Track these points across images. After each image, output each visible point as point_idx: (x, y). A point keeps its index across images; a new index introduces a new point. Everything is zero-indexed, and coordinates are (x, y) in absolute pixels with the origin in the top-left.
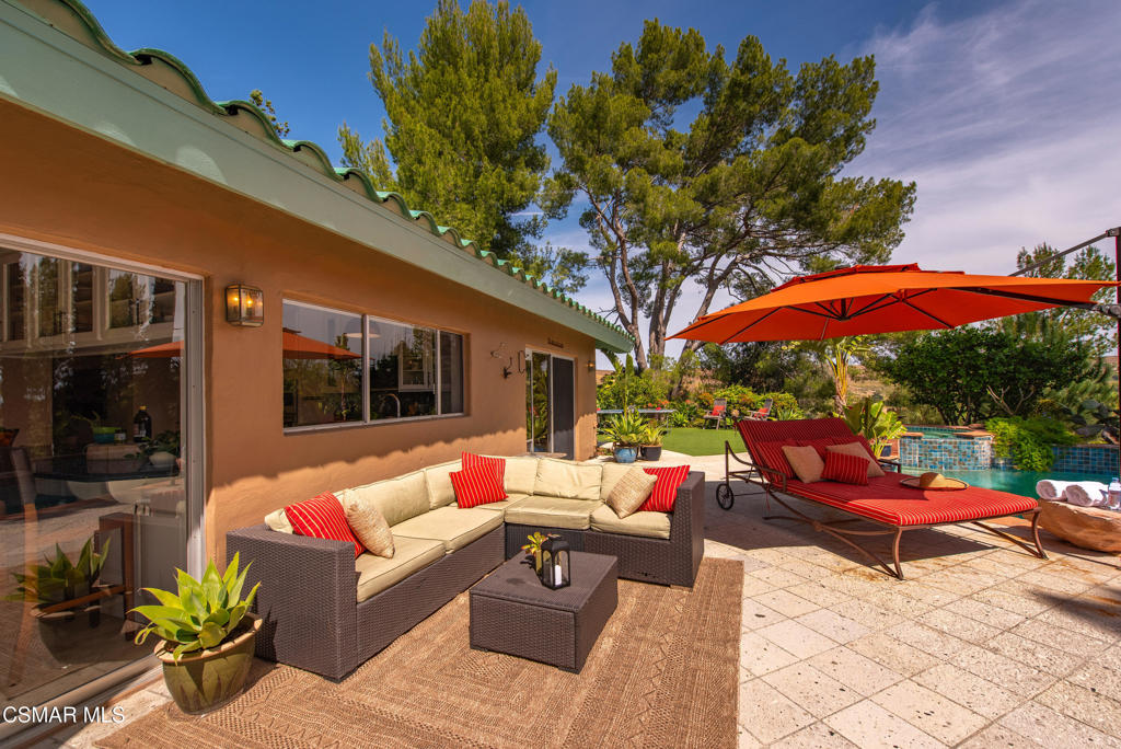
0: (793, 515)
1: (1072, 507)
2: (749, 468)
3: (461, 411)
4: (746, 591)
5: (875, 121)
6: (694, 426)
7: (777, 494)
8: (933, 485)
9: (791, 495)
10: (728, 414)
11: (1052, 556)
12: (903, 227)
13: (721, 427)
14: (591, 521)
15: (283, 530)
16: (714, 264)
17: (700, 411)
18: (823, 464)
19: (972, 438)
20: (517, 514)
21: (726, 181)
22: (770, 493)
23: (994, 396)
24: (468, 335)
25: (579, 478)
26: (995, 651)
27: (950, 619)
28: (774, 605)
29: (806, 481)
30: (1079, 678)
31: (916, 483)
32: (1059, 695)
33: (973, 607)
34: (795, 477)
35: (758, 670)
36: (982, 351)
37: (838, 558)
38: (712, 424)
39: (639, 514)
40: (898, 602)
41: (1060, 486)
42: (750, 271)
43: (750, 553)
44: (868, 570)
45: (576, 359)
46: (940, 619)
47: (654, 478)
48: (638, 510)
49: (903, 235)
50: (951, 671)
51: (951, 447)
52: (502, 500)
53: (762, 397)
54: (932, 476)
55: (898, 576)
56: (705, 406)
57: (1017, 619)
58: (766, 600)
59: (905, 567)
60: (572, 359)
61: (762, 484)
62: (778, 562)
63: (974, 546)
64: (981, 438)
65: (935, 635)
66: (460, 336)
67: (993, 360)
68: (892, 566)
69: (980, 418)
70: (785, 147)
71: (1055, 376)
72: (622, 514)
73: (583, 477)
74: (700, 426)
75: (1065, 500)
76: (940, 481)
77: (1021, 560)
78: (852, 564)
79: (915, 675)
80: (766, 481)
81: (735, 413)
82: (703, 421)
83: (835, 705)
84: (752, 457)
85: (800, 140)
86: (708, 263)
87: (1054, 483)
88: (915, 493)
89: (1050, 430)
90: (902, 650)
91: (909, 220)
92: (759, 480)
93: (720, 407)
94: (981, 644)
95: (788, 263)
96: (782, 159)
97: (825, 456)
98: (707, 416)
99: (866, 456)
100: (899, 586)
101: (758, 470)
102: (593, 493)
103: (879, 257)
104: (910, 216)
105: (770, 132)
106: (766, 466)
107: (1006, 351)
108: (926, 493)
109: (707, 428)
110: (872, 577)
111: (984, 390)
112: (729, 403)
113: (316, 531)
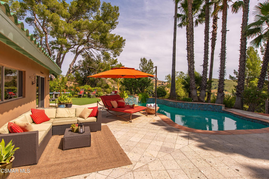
0: (113, 115)
1: (150, 108)
2: (103, 106)
3: (22, 96)
4: (110, 129)
5: (118, 22)
6: (74, 97)
7: (109, 111)
8: (134, 106)
9: (113, 111)
10: (85, 93)
11: (148, 116)
12: (123, 49)
13: (82, 97)
14: (78, 121)
15: (6, 133)
16: (78, 48)
17: (76, 93)
18: (117, 104)
19: (135, 97)
20: (56, 123)
21: (83, 25)
22: (108, 111)
23: (139, 89)
24: (25, 72)
25: (69, 112)
26: (144, 128)
27: (139, 126)
28: (116, 130)
29: (115, 108)
30: (152, 128)
31: (132, 106)
32: (151, 131)
33: (141, 124)
34: (113, 107)
35: (118, 138)
36: (137, 80)
37: (122, 121)
38: (80, 96)
39: (89, 118)
40: (132, 125)
41: (149, 105)
42: (87, 51)
43: (107, 124)
44: (127, 122)
45: (45, 77)
46: (138, 126)
47: (92, 109)
48: (89, 117)
49: (122, 50)
50: (140, 132)
51: (132, 99)
52: (49, 120)
53: (93, 88)
54: (134, 105)
55: (131, 122)
56: (77, 91)
57: (145, 124)
58: (114, 129)
59: (132, 120)
60: (44, 77)
61: (106, 109)
62: (112, 124)
63: (139, 116)
64: (137, 97)
65: (137, 128)
66: (22, 72)
67: (138, 82)
68: (130, 121)
69: (136, 93)
70: (99, 22)
71: (147, 85)
72: (85, 118)
73: (70, 112)
74: (76, 97)
75: (149, 107)
76: (135, 106)
77: (145, 117)
78: (124, 122)
79: (137, 133)
80: (107, 109)
81: (87, 93)
82: (77, 96)
83: (129, 138)
84: (104, 104)
85: (103, 21)
86: (76, 47)
87: (148, 104)
88: (132, 108)
89: (146, 95)
90: (134, 131)
91: (124, 47)
92: (105, 108)
93: (82, 91)
94: (143, 128)
95: (98, 51)
96: (98, 25)
97: (118, 102)
98: (78, 94)
99: (124, 102)
100: (132, 123)
101: (105, 107)
102: (74, 115)
103: (118, 54)
104: (124, 46)
105: (94, 14)
106: (107, 105)
107: (140, 80)
108: (134, 108)
109: (78, 97)
110: (128, 123)
111: (137, 87)
112: (85, 90)
113: (20, 131)
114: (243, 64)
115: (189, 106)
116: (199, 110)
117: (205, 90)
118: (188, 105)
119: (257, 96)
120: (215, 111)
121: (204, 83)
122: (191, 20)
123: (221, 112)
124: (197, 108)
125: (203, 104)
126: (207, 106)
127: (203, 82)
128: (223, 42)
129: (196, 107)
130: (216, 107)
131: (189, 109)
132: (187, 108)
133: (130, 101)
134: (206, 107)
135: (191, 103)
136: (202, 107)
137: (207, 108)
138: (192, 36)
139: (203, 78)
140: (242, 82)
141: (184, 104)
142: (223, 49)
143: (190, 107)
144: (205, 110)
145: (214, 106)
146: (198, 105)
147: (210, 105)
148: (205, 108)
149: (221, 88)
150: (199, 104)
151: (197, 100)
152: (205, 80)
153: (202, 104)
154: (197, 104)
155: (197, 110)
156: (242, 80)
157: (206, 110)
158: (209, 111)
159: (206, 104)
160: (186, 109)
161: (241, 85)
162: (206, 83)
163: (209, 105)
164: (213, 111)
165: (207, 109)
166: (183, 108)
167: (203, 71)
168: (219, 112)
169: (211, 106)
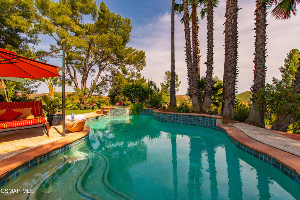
6: (79, 109)
10: (87, 105)
19: (125, 108)
64: (127, 108)
70: (110, 34)
81: (89, 105)
93: (85, 103)
103: (141, 68)
114: (261, 49)
115: (173, 118)
116: (185, 124)
117: (211, 97)
118: (172, 116)
119: (283, 99)
120: (207, 127)
121: (208, 87)
122: (186, 4)
123: (214, 129)
124: (184, 122)
125: (192, 116)
126: (197, 118)
127: (207, 85)
128: (229, 22)
129: (182, 120)
130: (208, 120)
131: (173, 123)
132: (171, 121)
133: (117, 113)
134: (195, 120)
135: (175, 115)
136: (190, 119)
137: (197, 122)
138: (187, 24)
139: (207, 81)
140: (260, 80)
141: (167, 116)
142: (229, 32)
143: (175, 120)
144: (193, 125)
145: (205, 118)
146: (185, 117)
147: (200, 116)
148: (193, 122)
149: (229, 91)
150: (185, 115)
151: (199, 110)
152: (209, 82)
153: (190, 116)
154: (184, 115)
155: (184, 124)
156: (261, 76)
157: (195, 125)
158: (200, 126)
159: (195, 116)
160: (169, 122)
161: (258, 84)
162: (211, 86)
163: (199, 118)
164: (205, 127)
165: (197, 124)
166: (166, 122)
167: (207, 71)
168: (213, 129)
169: (202, 119)
